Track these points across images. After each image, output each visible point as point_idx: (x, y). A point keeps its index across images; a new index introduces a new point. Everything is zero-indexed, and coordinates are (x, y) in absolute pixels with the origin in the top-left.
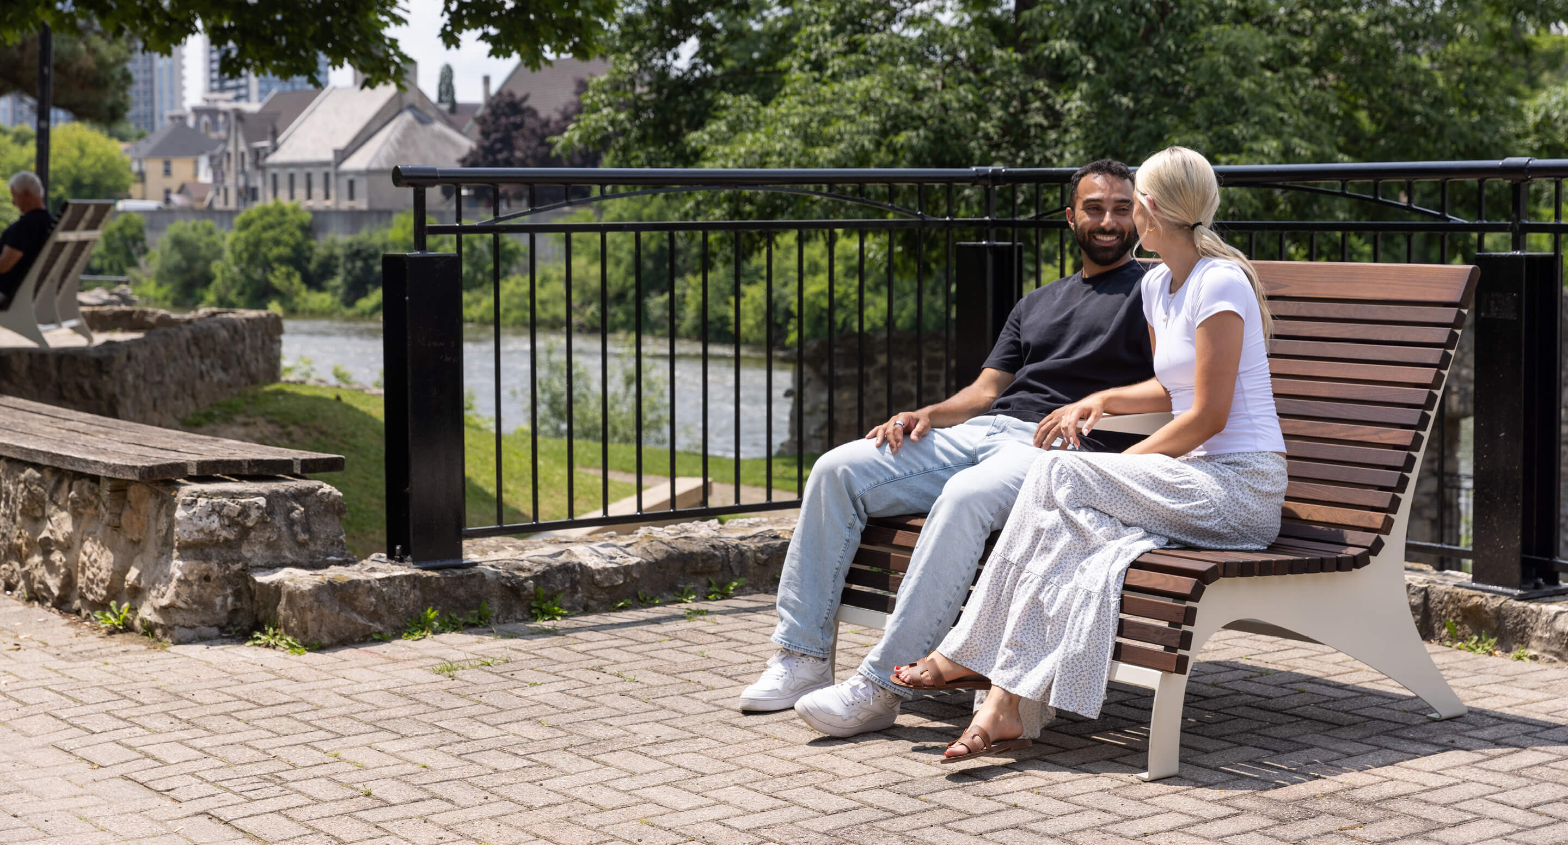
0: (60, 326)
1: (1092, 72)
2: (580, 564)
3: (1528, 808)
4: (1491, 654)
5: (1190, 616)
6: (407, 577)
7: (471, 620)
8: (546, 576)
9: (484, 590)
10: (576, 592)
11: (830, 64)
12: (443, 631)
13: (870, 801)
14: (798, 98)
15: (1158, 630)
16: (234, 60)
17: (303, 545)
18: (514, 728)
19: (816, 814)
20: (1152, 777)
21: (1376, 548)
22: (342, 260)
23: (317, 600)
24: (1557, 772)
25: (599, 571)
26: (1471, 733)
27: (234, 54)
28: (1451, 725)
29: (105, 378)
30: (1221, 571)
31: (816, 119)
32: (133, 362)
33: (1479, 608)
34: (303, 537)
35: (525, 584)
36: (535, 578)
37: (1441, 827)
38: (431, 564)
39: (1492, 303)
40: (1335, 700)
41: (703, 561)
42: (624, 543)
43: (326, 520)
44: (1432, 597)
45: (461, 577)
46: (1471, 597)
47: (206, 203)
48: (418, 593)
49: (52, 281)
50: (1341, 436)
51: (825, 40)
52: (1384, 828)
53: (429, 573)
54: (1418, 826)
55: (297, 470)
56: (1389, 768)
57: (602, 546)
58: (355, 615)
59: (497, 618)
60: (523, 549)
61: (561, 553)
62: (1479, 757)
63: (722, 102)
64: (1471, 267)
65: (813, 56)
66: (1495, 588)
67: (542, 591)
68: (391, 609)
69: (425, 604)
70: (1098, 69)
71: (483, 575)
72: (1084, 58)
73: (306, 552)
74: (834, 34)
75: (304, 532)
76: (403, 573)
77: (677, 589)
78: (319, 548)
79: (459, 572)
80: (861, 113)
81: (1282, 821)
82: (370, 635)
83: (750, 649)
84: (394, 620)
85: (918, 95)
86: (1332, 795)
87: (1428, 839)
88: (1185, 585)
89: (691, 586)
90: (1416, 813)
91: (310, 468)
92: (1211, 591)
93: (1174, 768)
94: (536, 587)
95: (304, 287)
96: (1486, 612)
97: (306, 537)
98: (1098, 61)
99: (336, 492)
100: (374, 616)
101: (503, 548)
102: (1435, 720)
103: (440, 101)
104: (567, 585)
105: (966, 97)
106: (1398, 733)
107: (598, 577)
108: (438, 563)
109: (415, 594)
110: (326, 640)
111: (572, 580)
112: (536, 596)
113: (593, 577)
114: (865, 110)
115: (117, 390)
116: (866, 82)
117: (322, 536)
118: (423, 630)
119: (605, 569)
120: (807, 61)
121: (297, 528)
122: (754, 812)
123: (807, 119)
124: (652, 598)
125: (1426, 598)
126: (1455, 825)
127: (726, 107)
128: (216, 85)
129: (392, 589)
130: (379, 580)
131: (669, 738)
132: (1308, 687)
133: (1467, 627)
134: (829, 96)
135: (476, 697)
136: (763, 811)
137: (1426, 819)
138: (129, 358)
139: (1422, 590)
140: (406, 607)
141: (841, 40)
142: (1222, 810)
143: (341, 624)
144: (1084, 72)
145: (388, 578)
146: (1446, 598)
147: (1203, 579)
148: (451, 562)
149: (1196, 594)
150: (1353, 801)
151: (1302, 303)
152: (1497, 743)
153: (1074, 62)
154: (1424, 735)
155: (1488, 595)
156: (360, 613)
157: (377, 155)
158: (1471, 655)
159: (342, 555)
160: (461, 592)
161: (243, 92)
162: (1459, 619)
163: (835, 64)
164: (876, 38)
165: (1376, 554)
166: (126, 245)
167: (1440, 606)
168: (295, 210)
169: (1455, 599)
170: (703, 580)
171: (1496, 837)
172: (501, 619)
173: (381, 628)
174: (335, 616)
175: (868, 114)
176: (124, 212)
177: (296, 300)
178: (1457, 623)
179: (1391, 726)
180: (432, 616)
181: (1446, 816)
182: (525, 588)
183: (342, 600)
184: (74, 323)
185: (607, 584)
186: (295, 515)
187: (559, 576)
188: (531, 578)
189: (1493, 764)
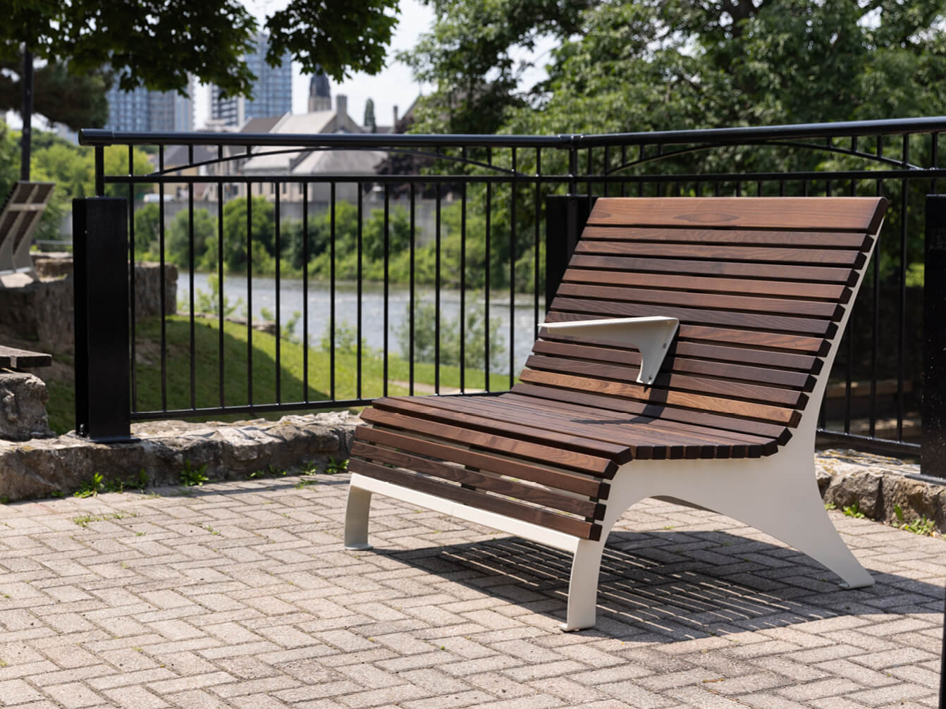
0: (15, 272)
1: (778, 87)
2: (222, 443)
3: (880, 670)
4: (929, 535)
5: (604, 491)
6: (81, 449)
7: (131, 484)
8: (192, 452)
9: (143, 461)
10: (219, 464)
11: (588, 84)
12: (107, 492)
13: (328, 639)
14: (559, 108)
15: (580, 503)
16: (129, 79)
17: (12, 422)
18: (99, 569)
19: (278, 648)
20: (570, 629)
21: (785, 438)
22: (293, 237)
23: (7, 464)
24: (924, 638)
25: (237, 449)
26: (868, 602)
27: (129, 76)
28: (856, 594)
29: (29, 307)
30: (634, 454)
31: (572, 124)
32: (51, 296)
33: (920, 495)
34: (12, 416)
35: (176, 457)
36: (185, 452)
37: (794, 683)
38: (105, 439)
39: (939, 237)
40: (771, 568)
41: (324, 442)
42: (265, 427)
43: (32, 404)
44: (885, 485)
45: (124, 450)
46: (915, 486)
47: (204, 196)
48: (90, 461)
49: (10, 239)
50: (766, 343)
51: (586, 67)
52: (742, 683)
53: (100, 446)
54: (774, 681)
55: (14, 365)
56: (780, 630)
57: (247, 429)
58: (38, 477)
59: (154, 482)
60: (185, 430)
61: (212, 434)
62: (863, 622)
63: (509, 114)
64: (880, 198)
65: (577, 79)
66: (934, 479)
67: (189, 462)
68: (68, 474)
69: (95, 469)
70: (783, 84)
71: (142, 449)
72: (772, 76)
73: (15, 428)
74: (592, 63)
75: (13, 412)
76: (79, 445)
77: (303, 464)
78: (26, 425)
79: (123, 446)
80: (607, 120)
81: (658, 672)
82: (50, 493)
83: (325, 512)
84: (70, 482)
85: (651, 106)
86: (716, 650)
87: (775, 695)
88: (600, 464)
89: (314, 462)
90: (778, 670)
91: (23, 365)
92: (624, 470)
93: (591, 620)
94: (184, 459)
95: (267, 256)
96: (926, 500)
97: (15, 417)
98: (783, 78)
99: (40, 382)
100: (54, 478)
101: (171, 429)
102: (844, 589)
103: (366, 124)
104: (211, 458)
105: (686, 107)
106: (806, 599)
107: (236, 453)
108: (111, 439)
109: (87, 462)
110: (14, 496)
111: (215, 455)
112: (185, 466)
113: (232, 453)
114: (610, 117)
115: (38, 316)
116: (612, 96)
117: (29, 416)
118: (91, 490)
119: (242, 447)
120: (573, 82)
121: (8, 410)
122: (231, 645)
123: (565, 124)
124: (282, 471)
125: (881, 485)
126: (807, 682)
127: (511, 117)
128: (216, 115)
129: (69, 458)
130: (59, 450)
131: (210, 581)
132: (755, 557)
133: (912, 510)
134: (582, 106)
135: (89, 543)
136: (238, 644)
137: (783, 676)
138: (48, 293)
139: (877, 479)
140: (80, 472)
141: (598, 68)
142: (612, 660)
143: (27, 483)
144: (771, 87)
145: (66, 449)
146: (896, 486)
147: (617, 460)
148: (120, 438)
149: (611, 472)
150: (731, 657)
151: (749, 232)
152: (886, 611)
153: (764, 79)
154: (827, 602)
155: (928, 484)
156: (42, 476)
157: (318, 163)
158: (911, 535)
159: (43, 431)
160: (124, 461)
161: (234, 119)
162: (905, 504)
163: (592, 84)
164: (622, 64)
165: (784, 444)
166: (150, 226)
167: (891, 493)
168: (263, 201)
169: (903, 488)
170: (324, 458)
171: (837, 695)
172: (157, 483)
173: (59, 487)
174: (21, 477)
175: (612, 120)
176: (149, 203)
177: (263, 264)
178: (904, 508)
179: (802, 593)
180: (99, 479)
181: (802, 673)
182: (175, 460)
183: (28, 465)
184: (27, 269)
185: (243, 459)
186: (7, 399)
187: (204, 451)
188: (181, 452)
189: (871, 630)
